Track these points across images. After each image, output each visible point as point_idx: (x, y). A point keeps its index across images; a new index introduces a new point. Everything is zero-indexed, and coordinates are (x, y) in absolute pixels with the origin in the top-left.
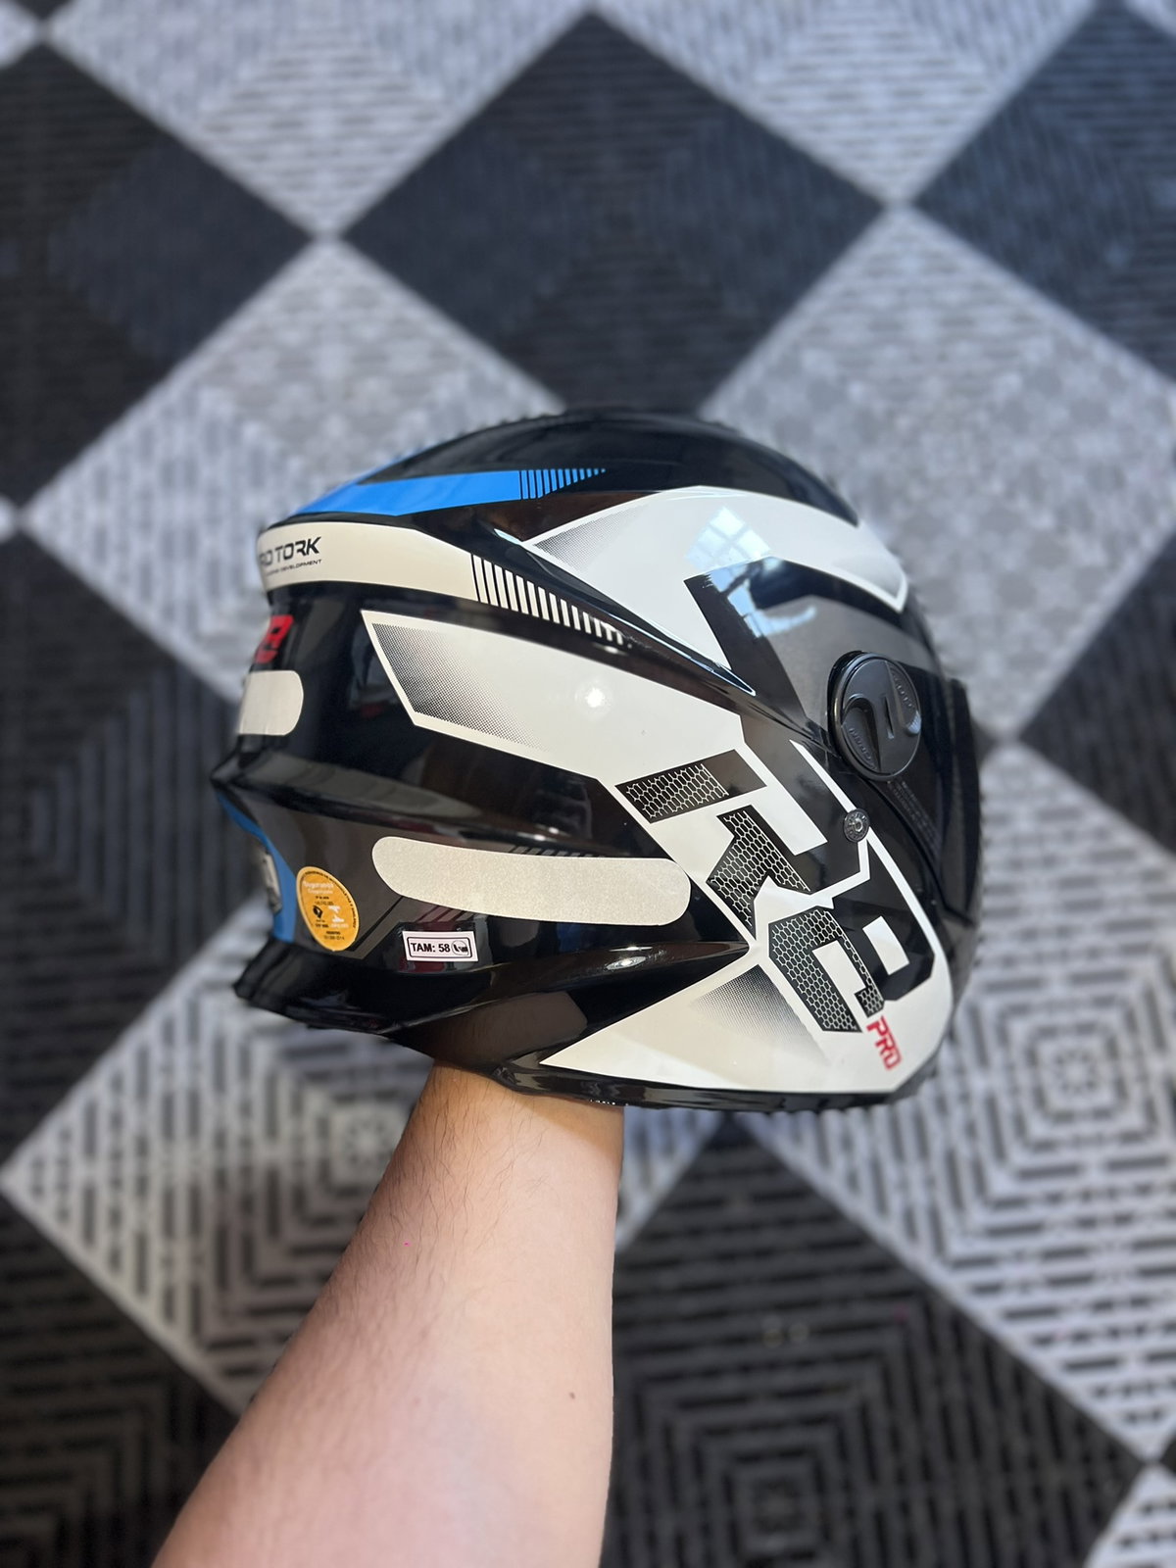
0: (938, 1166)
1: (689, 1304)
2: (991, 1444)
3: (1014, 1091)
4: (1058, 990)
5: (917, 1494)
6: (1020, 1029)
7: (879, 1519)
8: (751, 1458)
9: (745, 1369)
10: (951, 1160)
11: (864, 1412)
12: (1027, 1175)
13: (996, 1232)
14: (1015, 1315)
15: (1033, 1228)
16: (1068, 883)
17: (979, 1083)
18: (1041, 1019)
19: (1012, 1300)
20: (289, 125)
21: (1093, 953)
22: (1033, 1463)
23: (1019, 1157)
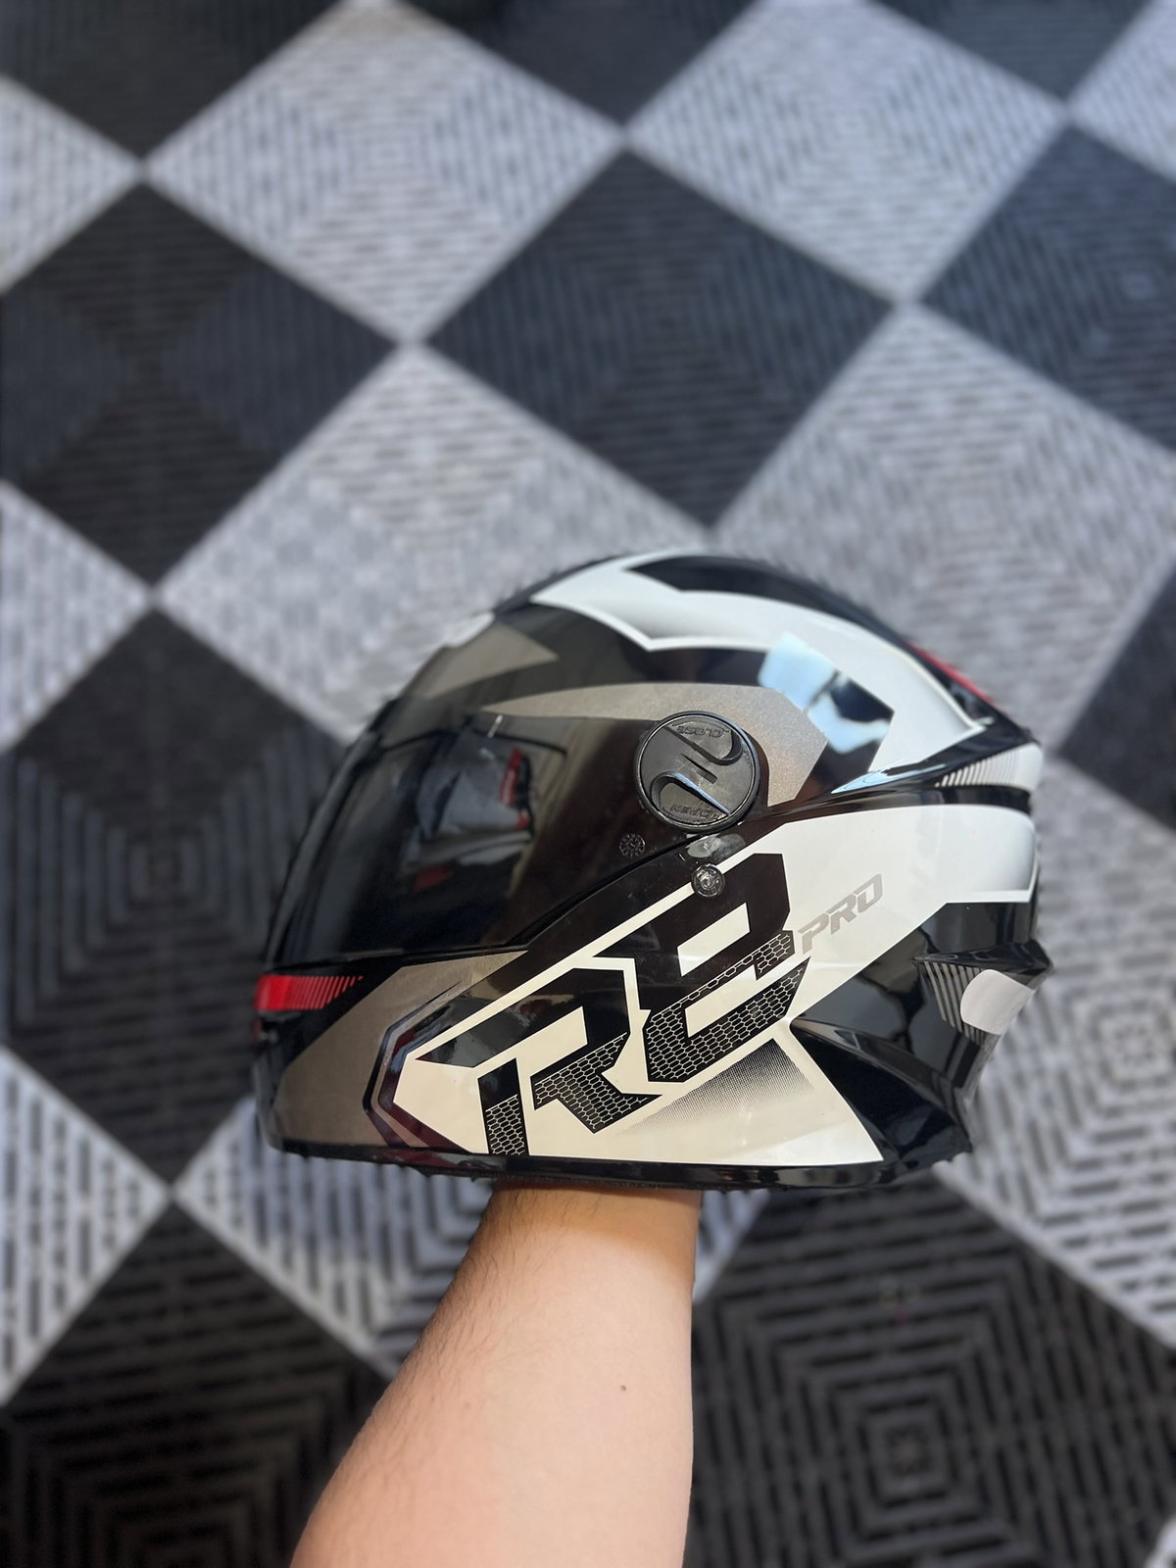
0: (1021, 1135)
1: (814, 1271)
2: (1093, 1381)
3: (1083, 1064)
4: (1111, 973)
5: (1032, 1431)
6: (1082, 1010)
7: (1001, 1458)
8: (882, 1408)
9: (868, 1327)
10: (1033, 1130)
11: (978, 1360)
12: (1102, 1138)
13: (1080, 1191)
14: (1104, 1265)
15: (1111, 1186)
16: (1113, 879)
17: (1052, 1059)
18: (1099, 999)
19: (1098, 1251)
20: (368, 249)
21: (1139, 939)
22: (1132, 1397)
23: (1093, 1123)
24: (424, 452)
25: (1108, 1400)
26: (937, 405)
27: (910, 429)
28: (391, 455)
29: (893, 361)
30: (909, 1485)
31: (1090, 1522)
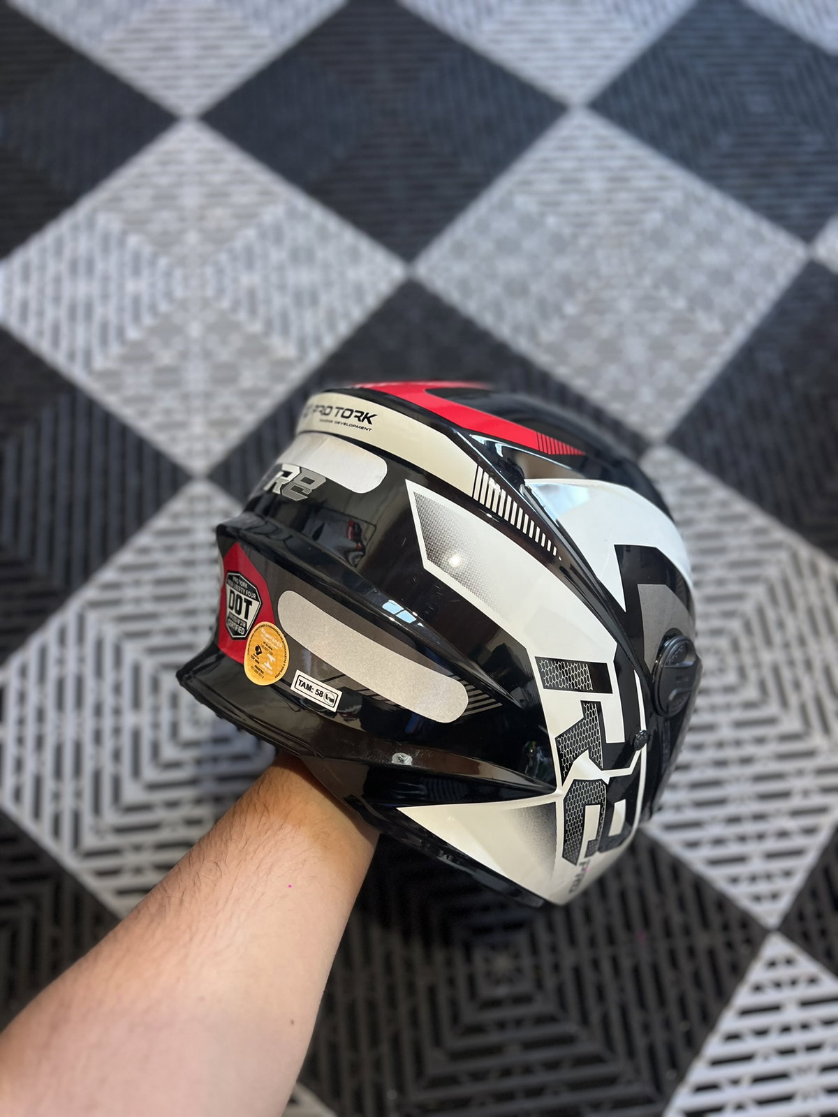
24: (191, 198)
25: (668, 933)
26: (595, 182)
27: (574, 197)
28: (165, 198)
29: (564, 149)
30: (502, 991)
31: (646, 1028)
